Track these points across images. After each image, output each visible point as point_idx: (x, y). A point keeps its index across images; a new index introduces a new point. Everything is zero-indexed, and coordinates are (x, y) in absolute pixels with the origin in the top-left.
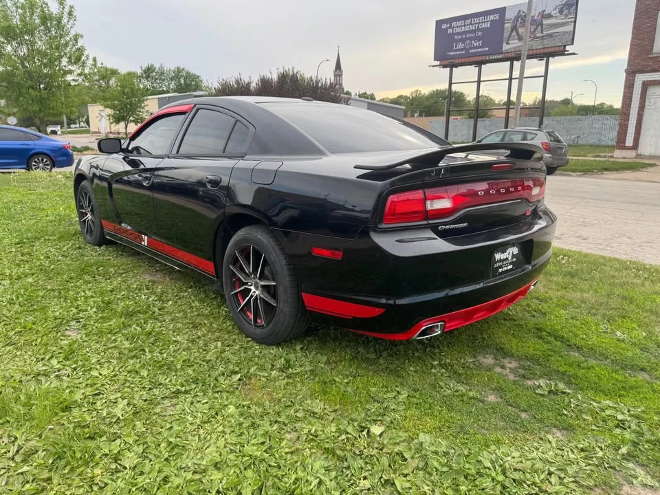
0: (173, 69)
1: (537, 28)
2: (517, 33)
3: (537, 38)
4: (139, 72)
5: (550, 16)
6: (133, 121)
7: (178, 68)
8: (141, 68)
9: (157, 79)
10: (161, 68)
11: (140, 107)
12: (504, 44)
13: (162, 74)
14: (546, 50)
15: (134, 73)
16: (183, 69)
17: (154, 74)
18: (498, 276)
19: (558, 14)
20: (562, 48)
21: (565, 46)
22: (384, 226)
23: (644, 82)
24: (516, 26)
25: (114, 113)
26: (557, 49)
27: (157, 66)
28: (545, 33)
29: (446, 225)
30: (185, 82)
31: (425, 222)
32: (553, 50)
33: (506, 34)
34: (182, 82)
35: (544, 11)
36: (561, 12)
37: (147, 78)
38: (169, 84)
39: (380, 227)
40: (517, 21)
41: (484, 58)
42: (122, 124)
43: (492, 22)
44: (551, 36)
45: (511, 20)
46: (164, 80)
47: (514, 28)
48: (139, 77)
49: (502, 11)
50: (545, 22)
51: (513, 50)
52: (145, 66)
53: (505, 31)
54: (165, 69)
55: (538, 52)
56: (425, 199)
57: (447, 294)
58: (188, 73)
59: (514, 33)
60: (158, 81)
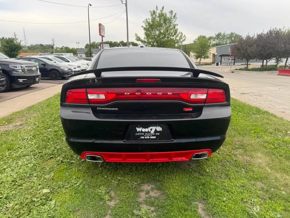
0: (229, 34)
4: (214, 36)
6: (203, 58)
7: (232, 33)
8: (216, 34)
9: (221, 39)
10: (224, 34)
11: (207, 52)
13: (224, 36)
15: (212, 37)
16: (234, 33)
17: (221, 37)
18: (139, 140)
22: (66, 103)
25: (196, 55)
27: (222, 33)
29: (102, 108)
30: (234, 39)
31: (89, 105)
34: (233, 39)
37: (217, 38)
38: (227, 41)
39: (64, 104)
42: (199, 59)
46: (224, 39)
48: (214, 38)
52: (217, 34)
54: (226, 34)
56: (87, 93)
57: (94, 142)
58: (236, 35)
60: (222, 40)
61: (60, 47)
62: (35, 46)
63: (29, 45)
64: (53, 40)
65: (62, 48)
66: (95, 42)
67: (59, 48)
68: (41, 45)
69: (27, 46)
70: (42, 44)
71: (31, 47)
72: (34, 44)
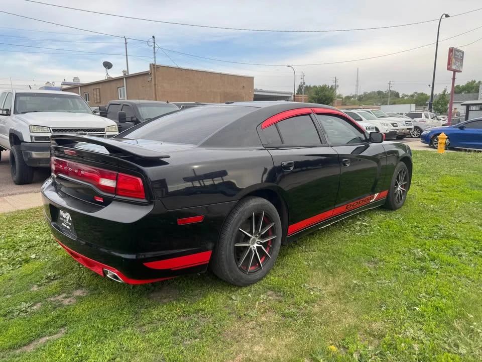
61: (410, 94)
62: (370, 94)
63: (362, 93)
64: (390, 84)
65: (412, 96)
66: (475, 82)
67: (407, 96)
68: (379, 93)
69: (359, 95)
70: (381, 90)
71: (364, 96)
72: (369, 92)
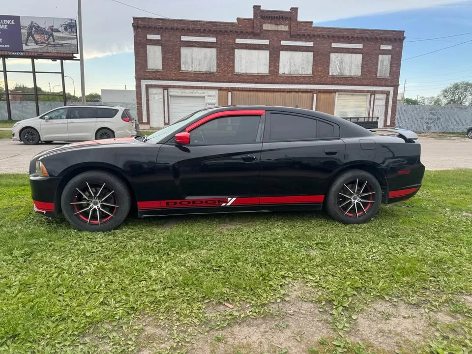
1: (49, 38)
2: (34, 39)
3: (51, 44)
5: (57, 31)
12: (24, 45)
14: (59, 55)
19: (64, 31)
20: (71, 55)
21: (73, 54)
23: (146, 85)
24: (31, 32)
26: (68, 55)
28: (57, 42)
32: (65, 55)
33: (24, 38)
35: (53, 26)
36: (66, 29)
40: (32, 29)
41: (6, 53)
43: (9, 25)
44: (61, 45)
45: (26, 27)
47: (30, 34)
49: (17, 19)
50: (55, 34)
51: (33, 51)
53: (22, 35)
55: (53, 55)
59: (31, 38)
